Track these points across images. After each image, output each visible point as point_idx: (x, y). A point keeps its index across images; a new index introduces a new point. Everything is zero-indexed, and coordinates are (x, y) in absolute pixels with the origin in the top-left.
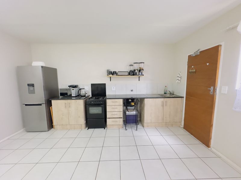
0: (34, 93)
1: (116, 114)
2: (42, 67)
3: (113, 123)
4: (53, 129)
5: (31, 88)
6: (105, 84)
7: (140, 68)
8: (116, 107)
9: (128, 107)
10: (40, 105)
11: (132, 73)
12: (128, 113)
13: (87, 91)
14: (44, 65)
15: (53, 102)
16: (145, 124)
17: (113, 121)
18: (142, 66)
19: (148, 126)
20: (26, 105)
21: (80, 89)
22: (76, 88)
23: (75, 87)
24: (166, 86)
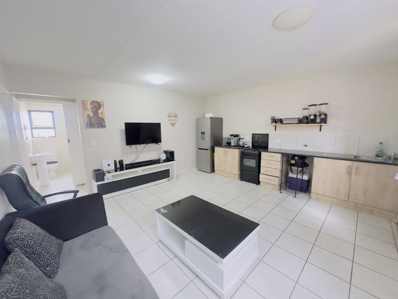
0: (204, 140)
1: (271, 172)
2: (211, 118)
3: (266, 181)
4: (214, 173)
5: (203, 135)
6: (268, 134)
7: (319, 112)
8: (272, 162)
9: (292, 167)
10: (207, 150)
11: (306, 120)
12: (291, 175)
13: (248, 141)
14: (212, 116)
15: (216, 149)
16: (312, 195)
17: (267, 179)
18: (323, 109)
19: (318, 199)
20: (199, 149)
21: (239, 139)
22: (236, 138)
23: (236, 136)
24: (381, 143)
